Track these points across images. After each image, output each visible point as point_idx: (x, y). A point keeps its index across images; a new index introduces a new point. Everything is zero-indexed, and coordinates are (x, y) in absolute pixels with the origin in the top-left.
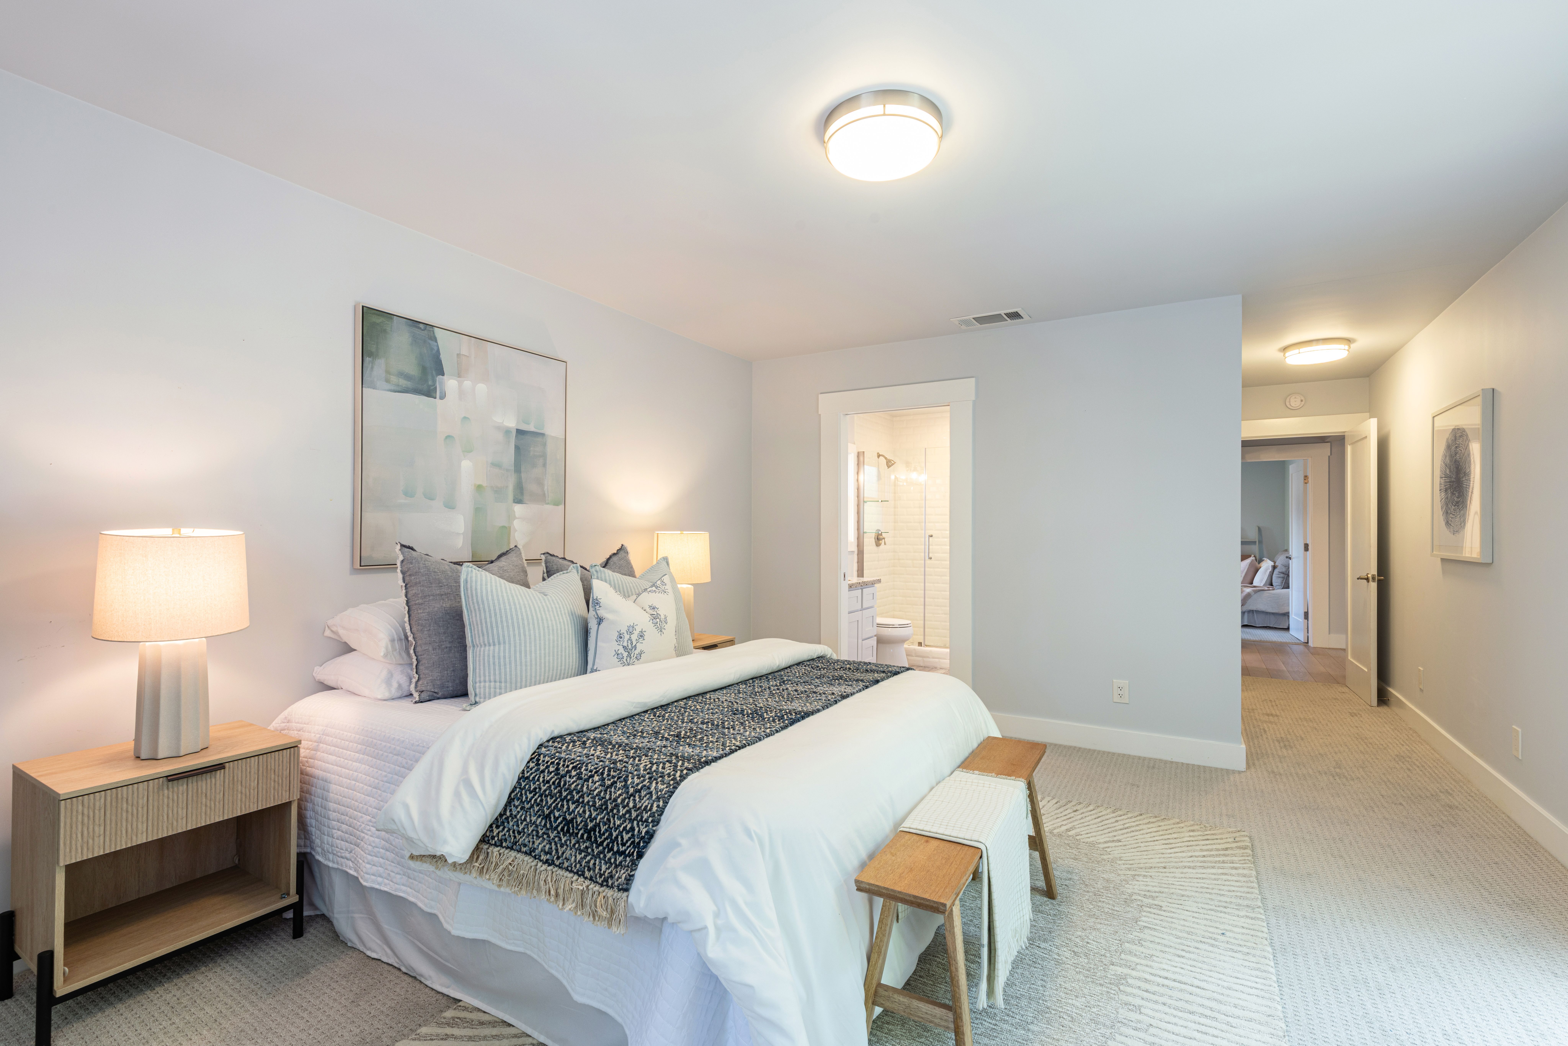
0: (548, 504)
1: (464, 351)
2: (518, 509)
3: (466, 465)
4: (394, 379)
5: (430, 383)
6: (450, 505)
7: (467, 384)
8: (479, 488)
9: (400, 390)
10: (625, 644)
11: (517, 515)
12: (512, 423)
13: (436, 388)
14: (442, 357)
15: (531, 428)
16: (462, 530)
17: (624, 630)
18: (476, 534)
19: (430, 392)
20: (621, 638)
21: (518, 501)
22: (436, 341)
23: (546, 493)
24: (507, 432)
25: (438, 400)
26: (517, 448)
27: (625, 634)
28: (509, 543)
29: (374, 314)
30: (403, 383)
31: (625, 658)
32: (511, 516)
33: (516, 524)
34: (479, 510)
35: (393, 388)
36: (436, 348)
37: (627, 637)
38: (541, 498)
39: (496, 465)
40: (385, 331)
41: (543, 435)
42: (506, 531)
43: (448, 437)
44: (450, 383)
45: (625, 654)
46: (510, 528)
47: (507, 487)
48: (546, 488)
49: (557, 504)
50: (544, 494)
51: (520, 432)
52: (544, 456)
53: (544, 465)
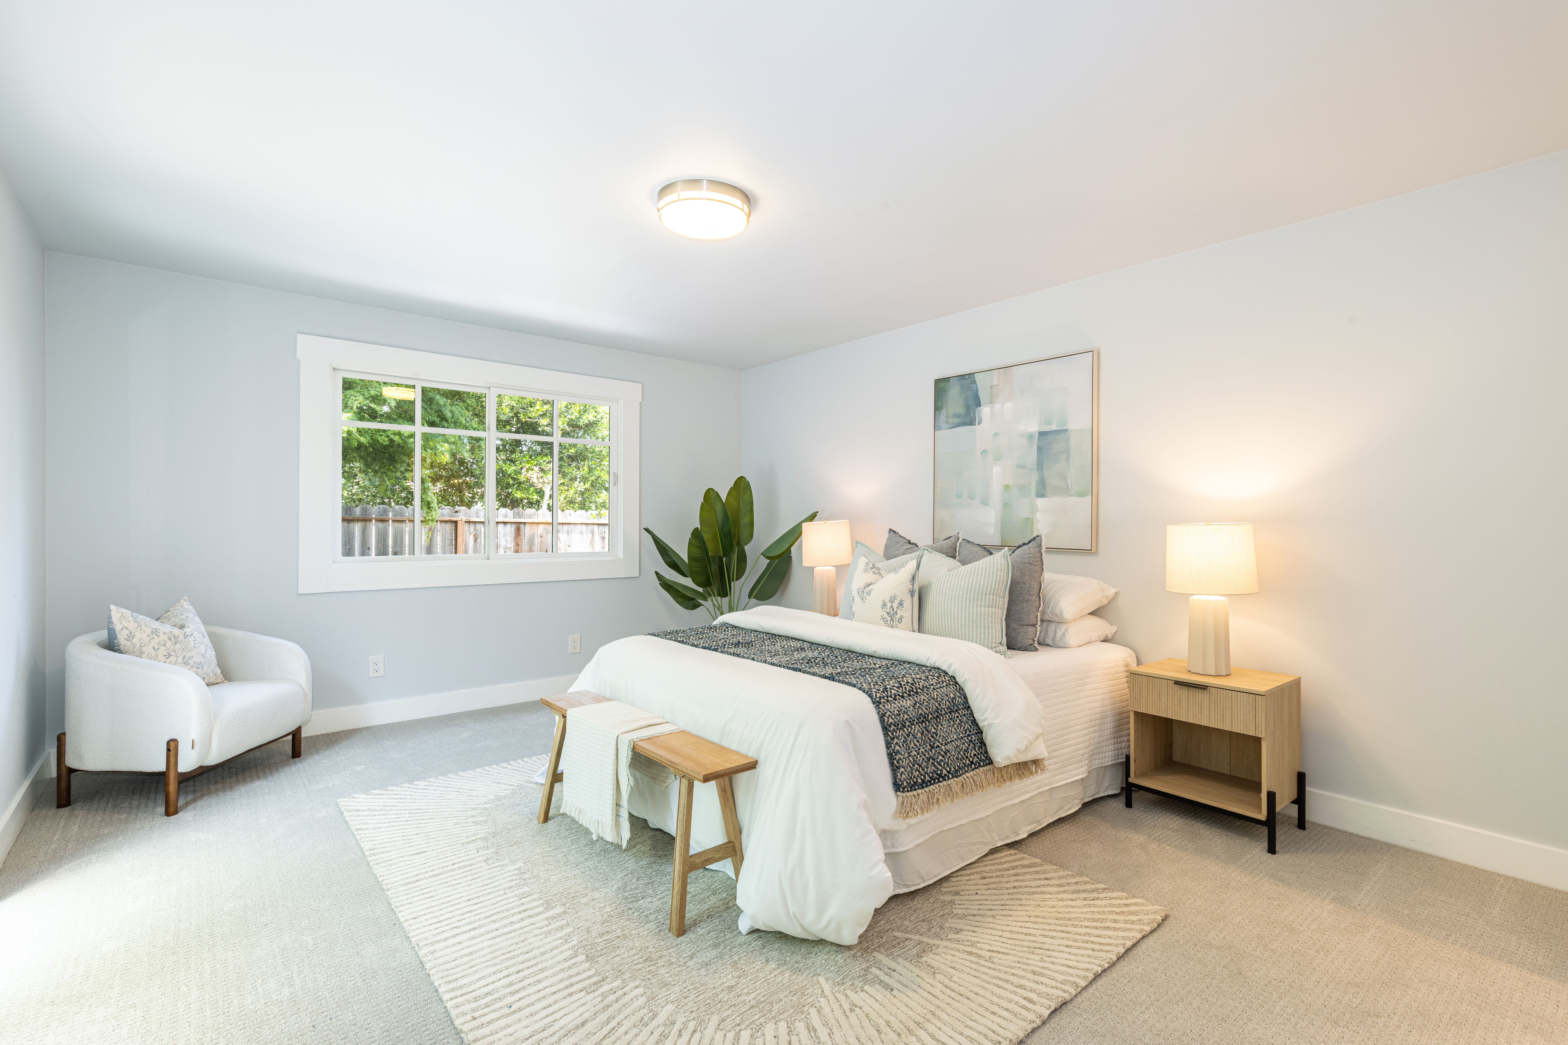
0: (1072, 496)
1: (995, 383)
2: (1040, 502)
3: (997, 470)
4: (950, 420)
5: (972, 415)
6: (985, 503)
7: (997, 406)
8: (1007, 487)
9: (953, 426)
10: (888, 611)
11: (1039, 508)
12: (1034, 427)
13: (975, 418)
14: (980, 393)
15: (1054, 427)
16: (993, 522)
17: (887, 600)
18: (1005, 525)
19: (971, 423)
20: (885, 605)
21: (1040, 495)
22: (976, 383)
23: (1070, 485)
24: (1031, 436)
25: (977, 426)
26: (1039, 448)
27: (888, 603)
28: (1032, 532)
29: (942, 382)
30: (956, 421)
31: (889, 621)
32: (1034, 509)
33: (1039, 516)
34: (1006, 505)
35: (950, 426)
36: (975, 389)
37: (889, 605)
38: (1065, 491)
39: (1021, 466)
40: (946, 390)
41: (1066, 430)
42: (1029, 522)
43: (984, 452)
44: (985, 411)
45: (889, 618)
46: (1033, 519)
47: (1030, 484)
48: (1069, 481)
49: (1081, 495)
50: (1068, 487)
51: (1042, 434)
52: (1067, 451)
53: (1068, 459)
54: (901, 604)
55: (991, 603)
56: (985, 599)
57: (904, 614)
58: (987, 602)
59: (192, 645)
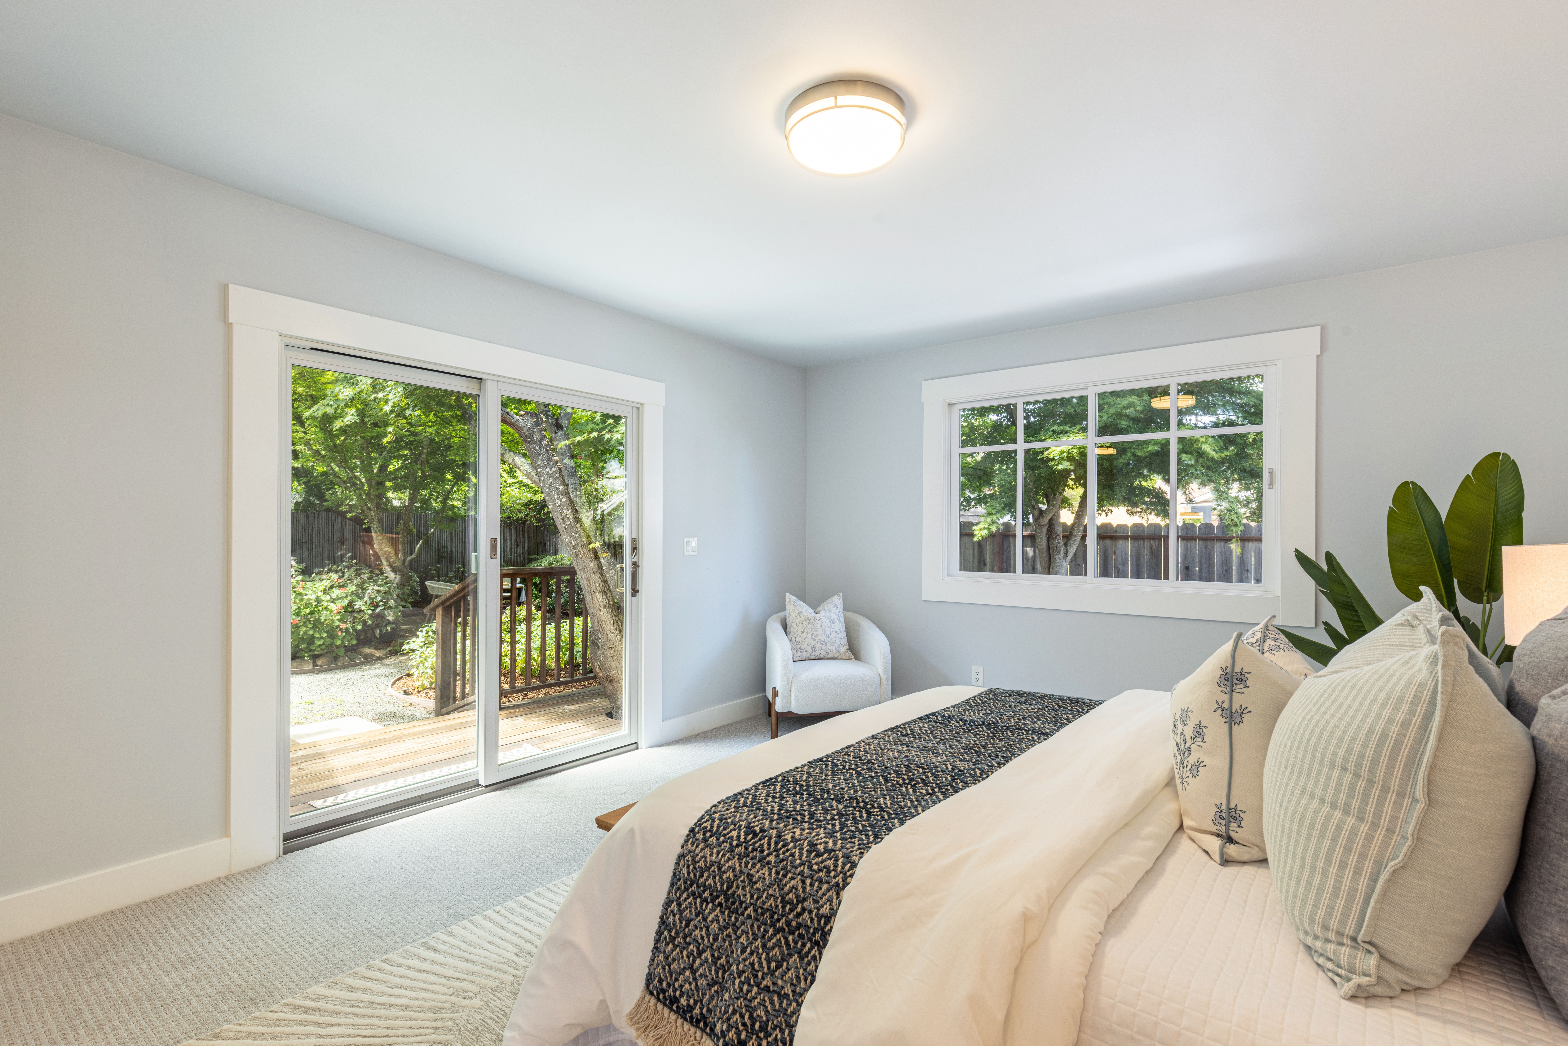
20: (1175, 727)
54: (1199, 732)
55: (1343, 797)
56: (1328, 778)
57: (1207, 760)
58: (1331, 791)
59: (819, 626)
